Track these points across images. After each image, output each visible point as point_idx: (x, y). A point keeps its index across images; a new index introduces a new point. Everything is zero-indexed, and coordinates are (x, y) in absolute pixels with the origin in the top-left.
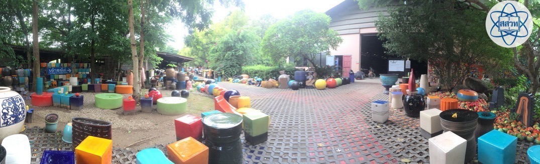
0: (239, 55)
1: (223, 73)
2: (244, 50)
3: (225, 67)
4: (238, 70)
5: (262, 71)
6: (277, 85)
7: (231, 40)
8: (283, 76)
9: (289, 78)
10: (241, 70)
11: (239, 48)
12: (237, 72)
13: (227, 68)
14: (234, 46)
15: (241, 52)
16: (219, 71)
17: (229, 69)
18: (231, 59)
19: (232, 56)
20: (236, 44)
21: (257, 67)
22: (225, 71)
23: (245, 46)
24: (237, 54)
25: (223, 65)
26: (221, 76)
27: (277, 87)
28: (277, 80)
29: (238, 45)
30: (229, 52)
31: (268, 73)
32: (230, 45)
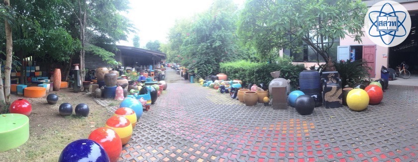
0: (215, 47)
1: (196, 71)
2: (223, 40)
3: (198, 63)
4: (215, 68)
5: (243, 70)
6: (266, 99)
7: (205, 27)
8: (278, 82)
9: (288, 86)
10: (218, 67)
11: (215, 37)
12: (213, 70)
13: (201, 64)
14: (210, 35)
15: (218, 44)
16: (191, 68)
17: (203, 67)
18: (206, 53)
19: (207, 48)
20: (213, 32)
21: (239, 64)
22: (198, 69)
23: (223, 35)
24: (213, 46)
25: (195, 60)
26: (194, 75)
27: (266, 104)
28: (266, 88)
29: (215, 34)
30: (203, 44)
31: (252, 73)
32: (203, 33)
